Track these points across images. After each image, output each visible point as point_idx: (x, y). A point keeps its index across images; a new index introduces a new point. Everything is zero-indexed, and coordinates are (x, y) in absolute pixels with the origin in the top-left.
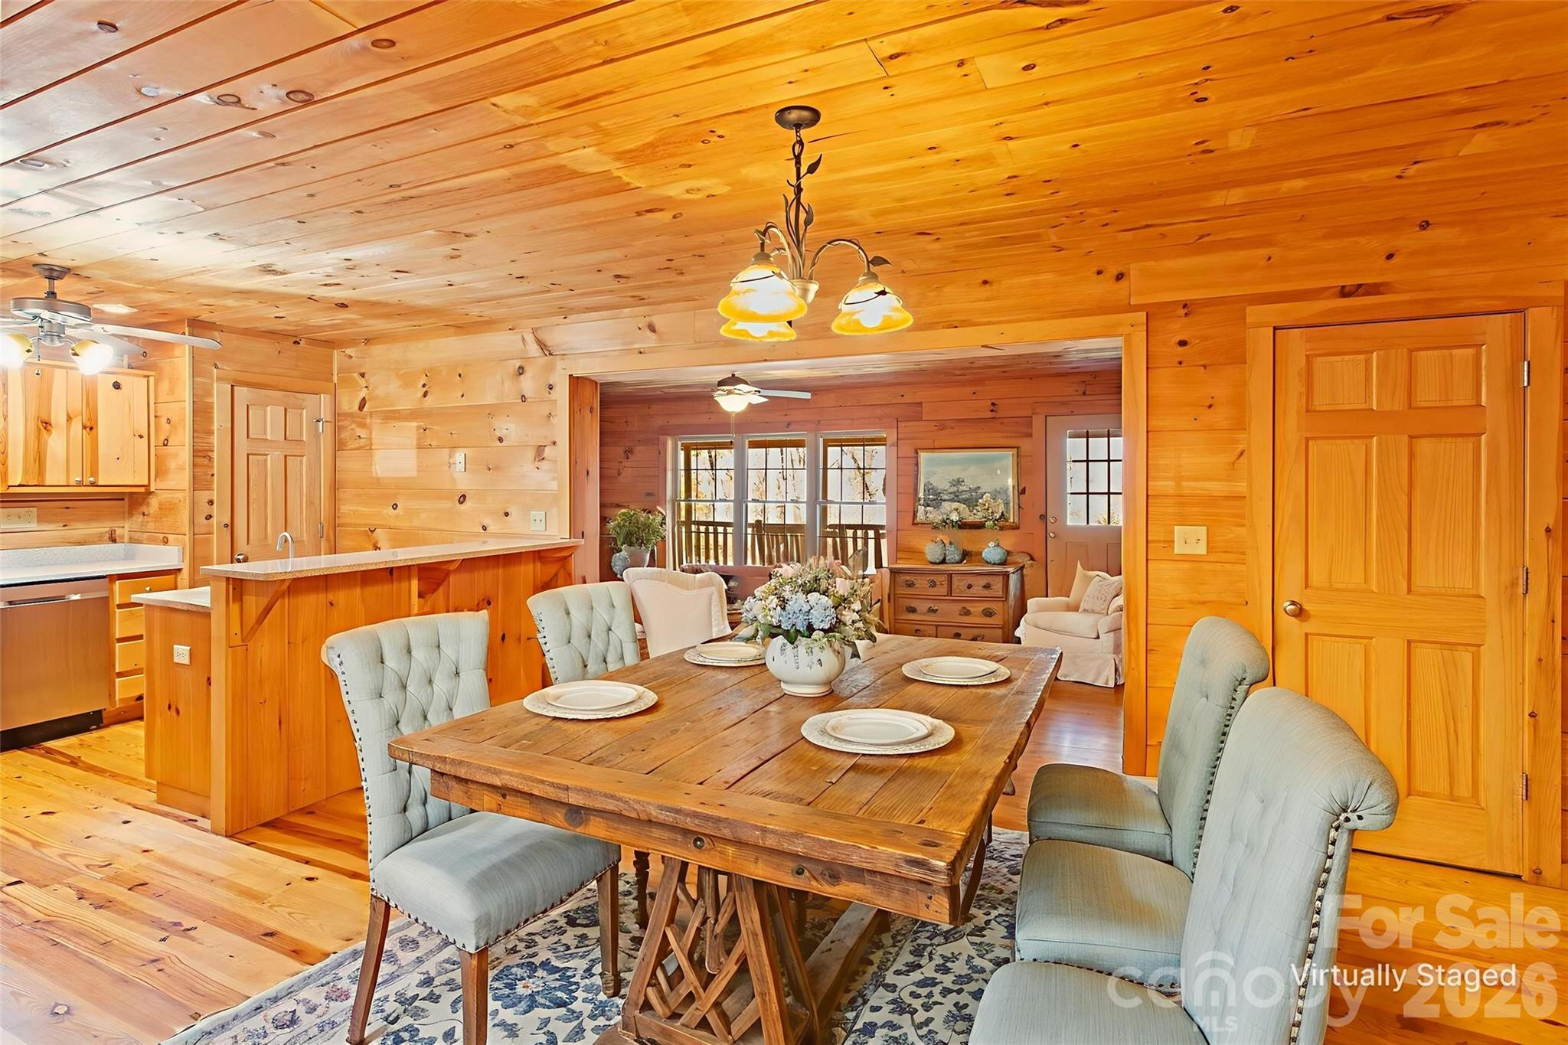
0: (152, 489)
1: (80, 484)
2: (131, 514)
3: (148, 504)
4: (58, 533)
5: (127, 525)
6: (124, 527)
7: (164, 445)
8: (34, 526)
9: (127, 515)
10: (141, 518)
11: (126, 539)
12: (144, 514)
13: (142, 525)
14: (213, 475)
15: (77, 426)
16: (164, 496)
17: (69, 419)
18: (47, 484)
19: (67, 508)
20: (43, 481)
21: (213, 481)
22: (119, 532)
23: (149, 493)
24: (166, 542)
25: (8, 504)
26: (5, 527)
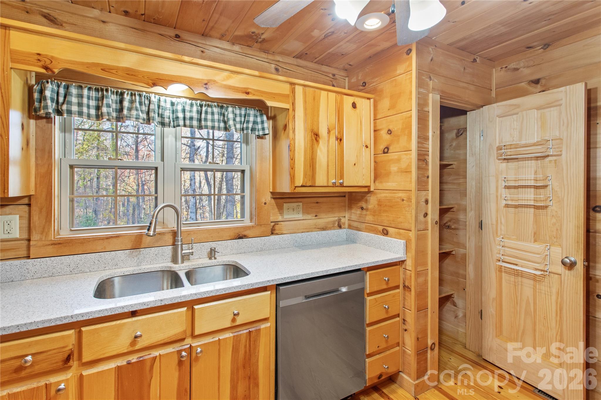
0: (372, 189)
1: (334, 185)
2: (350, 207)
3: (366, 201)
4: (309, 221)
5: (347, 215)
6: (346, 217)
7: (384, 153)
8: (300, 216)
9: (347, 208)
10: (359, 212)
11: (346, 226)
12: (362, 208)
13: (360, 217)
14: (428, 177)
15: (333, 139)
16: (383, 195)
17: (329, 132)
18: (317, 185)
19: (317, 203)
20: (315, 183)
21: (428, 182)
22: (343, 220)
23: (369, 192)
24: (385, 233)
25: (288, 200)
26: (287, 217)
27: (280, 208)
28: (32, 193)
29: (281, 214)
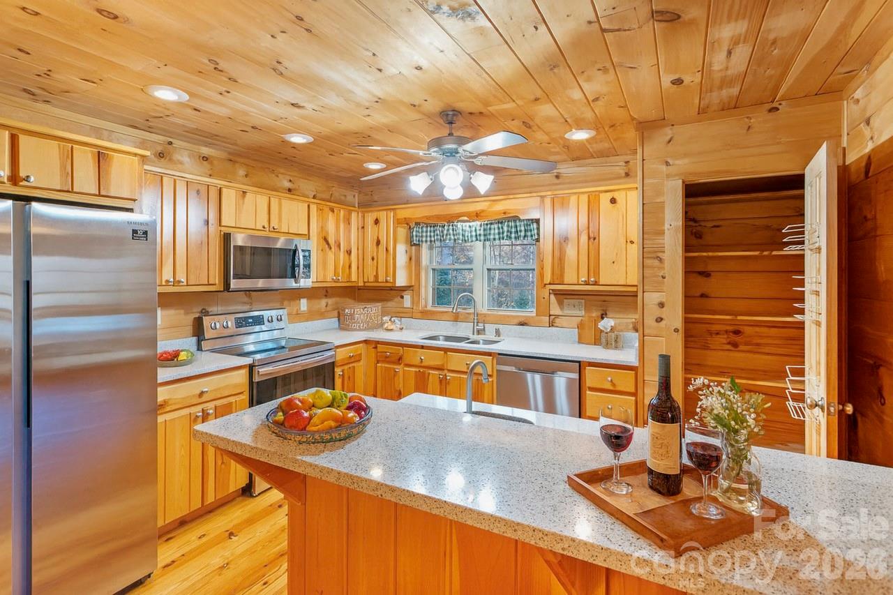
1: (585, 283)
8: (582, 313)
14: (663, 277)
15: (584, 238)
17: (579, 232)
18: (565, 283)
19: (604, 301)
20: (563, 281)
21: (663, 283)
25: (568, 297)
26: (567, 312)
27: (560, 303)
28: (413, 284)
29: (562, 309)
